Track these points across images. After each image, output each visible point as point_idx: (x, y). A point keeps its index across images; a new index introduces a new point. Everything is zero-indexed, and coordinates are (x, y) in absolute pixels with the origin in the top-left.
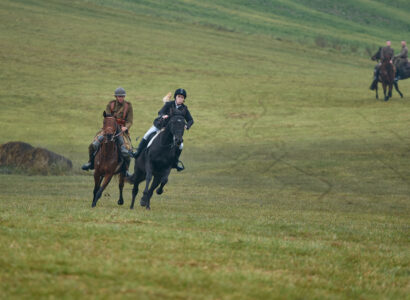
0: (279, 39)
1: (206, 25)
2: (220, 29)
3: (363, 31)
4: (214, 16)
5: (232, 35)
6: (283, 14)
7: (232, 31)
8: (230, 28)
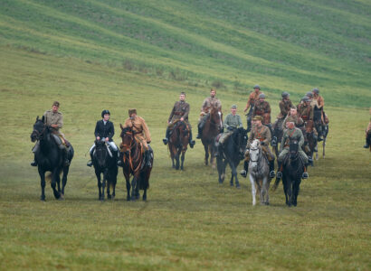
0: (88, 62)
1: (19, 48)
2: (33, 51)
3: (167, 56)
4: (27, 39)
5: (44, 57)
6: (92, 38)
7: (44, 54)
8: (42, 51)
